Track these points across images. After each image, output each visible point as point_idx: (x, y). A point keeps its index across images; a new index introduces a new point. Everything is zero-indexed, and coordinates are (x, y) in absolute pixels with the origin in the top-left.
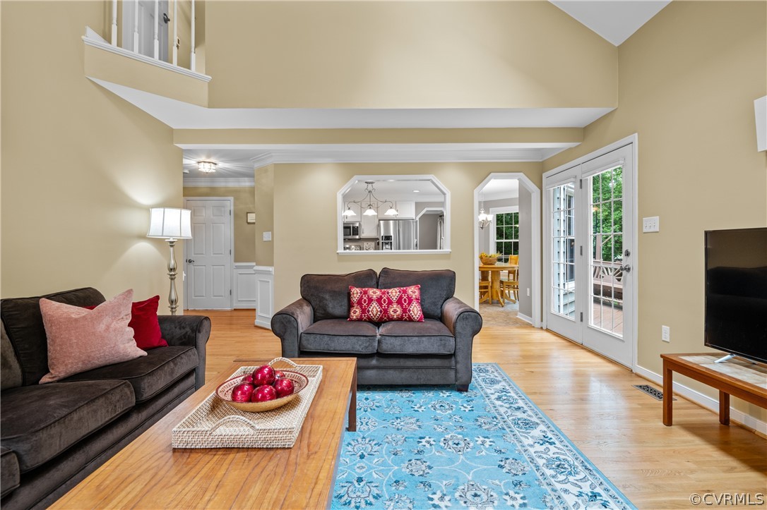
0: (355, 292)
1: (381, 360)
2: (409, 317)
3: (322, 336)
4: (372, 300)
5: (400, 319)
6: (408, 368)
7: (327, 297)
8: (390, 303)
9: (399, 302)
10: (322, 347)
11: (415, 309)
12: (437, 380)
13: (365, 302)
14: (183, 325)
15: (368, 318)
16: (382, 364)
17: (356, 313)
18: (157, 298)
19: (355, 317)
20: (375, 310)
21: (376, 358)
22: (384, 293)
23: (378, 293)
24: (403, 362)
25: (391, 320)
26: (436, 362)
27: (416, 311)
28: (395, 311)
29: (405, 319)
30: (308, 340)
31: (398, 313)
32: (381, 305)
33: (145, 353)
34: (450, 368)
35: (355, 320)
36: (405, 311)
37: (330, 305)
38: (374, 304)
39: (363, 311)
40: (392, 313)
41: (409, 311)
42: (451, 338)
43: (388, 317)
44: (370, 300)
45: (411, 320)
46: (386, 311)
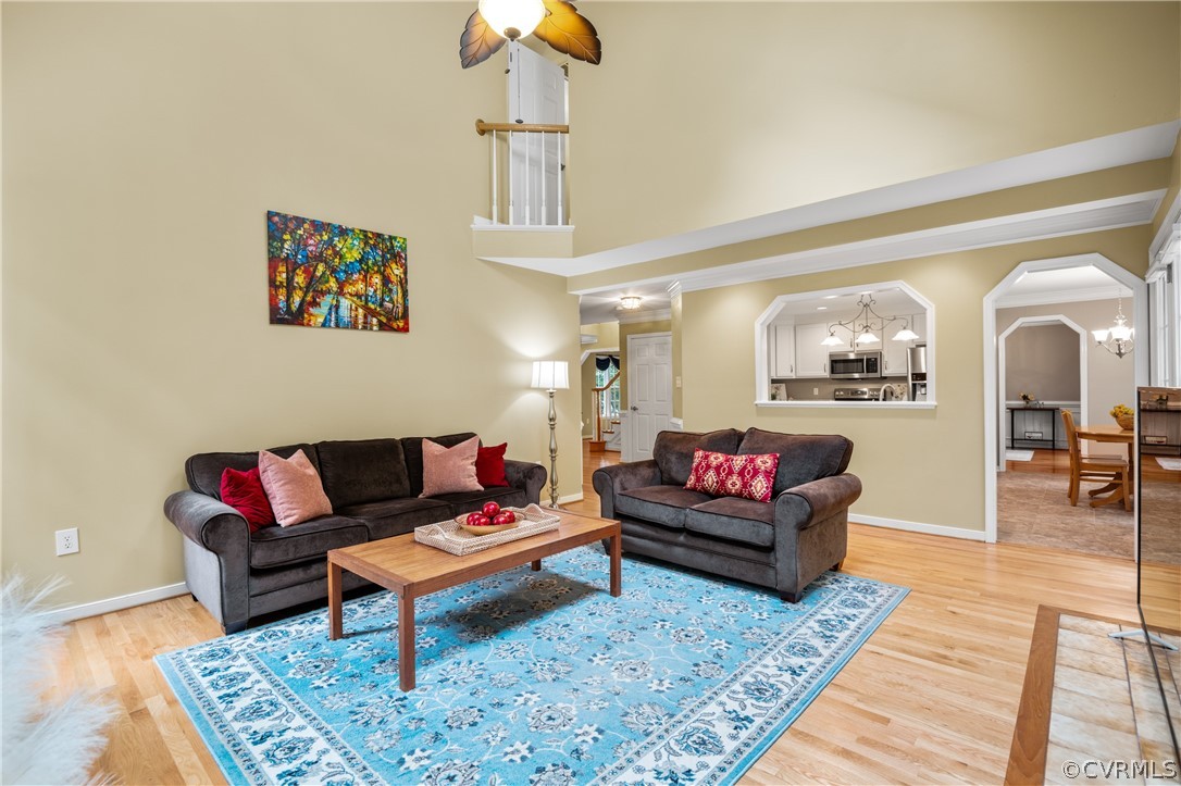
0: (698, 456)
1: (690, 538)
2: (750, 494)
5: (739, 495)
6: (719, 554)
7: (673, 458)
8: (730, 472)
9: (741, 473)
11: (759, 484)
12: (751, 577)
15: (703, 488)
16: (690, 543)
18: (505, 445)
20: (710, 479)
21: (685, 534)
22: (727, 460)
23: (721, 458)
24: (712, 545)
25: (729, 494)
26: (751, 554)
27: (760, 487)
28: (734, 484)
29: (745, 495)
31: (737, 487)
32: (718, 474)
33: (482, 489)
34: (768, 565)
36: (745, 485)
38: (711, 473)
40: (730, 486)
41: (751, 486)
42: (767, 526)
43: (726, 491)
45: (751, 498)
46: (722, 483)
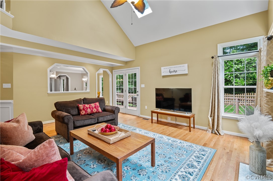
0: (81, 106)
3: (81, 121)
4: (88, 108)
5: (97, 113)
7: (70, 109)
8: (93, 108)
9: (95, 107)
10: (81, 124)
13: (86, 109)
14: (36, 125)
15: (88, 113)
17: (83, 113)
19: (83, 114)
20: (89, 111)
22: (90, 105)
23: (88, 106)
25: (94, 113)
27: (100, 110)
28: (95, 110)
30: (77, 123)
32: (90, 109)
35: (83, 115)
36: (97, 110)
37: (72, 112)
38: (89, 109)
39: (86, 112)
40: (94, 111)
44: (87, 108)
45: (99, 112)
46: (92, 111)
